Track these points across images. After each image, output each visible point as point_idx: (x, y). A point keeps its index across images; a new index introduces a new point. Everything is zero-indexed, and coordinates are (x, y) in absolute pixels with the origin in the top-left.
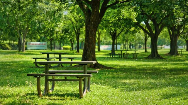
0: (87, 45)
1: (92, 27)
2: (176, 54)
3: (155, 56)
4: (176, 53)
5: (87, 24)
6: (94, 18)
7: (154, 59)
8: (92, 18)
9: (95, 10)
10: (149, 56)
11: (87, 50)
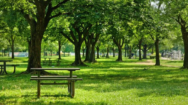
0: (33, 53)
1: (38, 36)
2: (94, 62)
3: (78, 63)
4: (94, 60)
5: (33, 34)
6: (40, 28)
7: (78, 66)
8: (38, 28)
9: (41, 21)
10: (73, 63)
11: (34, 58)
